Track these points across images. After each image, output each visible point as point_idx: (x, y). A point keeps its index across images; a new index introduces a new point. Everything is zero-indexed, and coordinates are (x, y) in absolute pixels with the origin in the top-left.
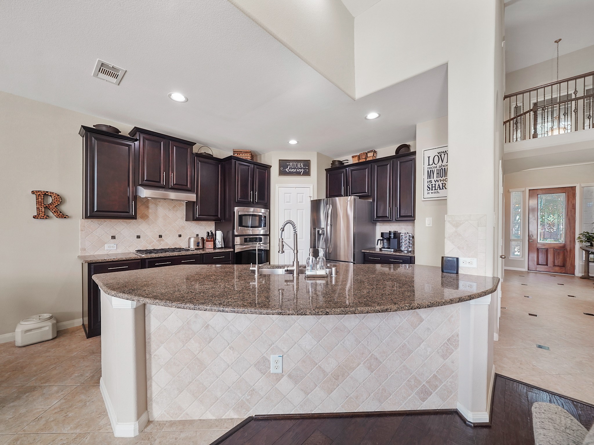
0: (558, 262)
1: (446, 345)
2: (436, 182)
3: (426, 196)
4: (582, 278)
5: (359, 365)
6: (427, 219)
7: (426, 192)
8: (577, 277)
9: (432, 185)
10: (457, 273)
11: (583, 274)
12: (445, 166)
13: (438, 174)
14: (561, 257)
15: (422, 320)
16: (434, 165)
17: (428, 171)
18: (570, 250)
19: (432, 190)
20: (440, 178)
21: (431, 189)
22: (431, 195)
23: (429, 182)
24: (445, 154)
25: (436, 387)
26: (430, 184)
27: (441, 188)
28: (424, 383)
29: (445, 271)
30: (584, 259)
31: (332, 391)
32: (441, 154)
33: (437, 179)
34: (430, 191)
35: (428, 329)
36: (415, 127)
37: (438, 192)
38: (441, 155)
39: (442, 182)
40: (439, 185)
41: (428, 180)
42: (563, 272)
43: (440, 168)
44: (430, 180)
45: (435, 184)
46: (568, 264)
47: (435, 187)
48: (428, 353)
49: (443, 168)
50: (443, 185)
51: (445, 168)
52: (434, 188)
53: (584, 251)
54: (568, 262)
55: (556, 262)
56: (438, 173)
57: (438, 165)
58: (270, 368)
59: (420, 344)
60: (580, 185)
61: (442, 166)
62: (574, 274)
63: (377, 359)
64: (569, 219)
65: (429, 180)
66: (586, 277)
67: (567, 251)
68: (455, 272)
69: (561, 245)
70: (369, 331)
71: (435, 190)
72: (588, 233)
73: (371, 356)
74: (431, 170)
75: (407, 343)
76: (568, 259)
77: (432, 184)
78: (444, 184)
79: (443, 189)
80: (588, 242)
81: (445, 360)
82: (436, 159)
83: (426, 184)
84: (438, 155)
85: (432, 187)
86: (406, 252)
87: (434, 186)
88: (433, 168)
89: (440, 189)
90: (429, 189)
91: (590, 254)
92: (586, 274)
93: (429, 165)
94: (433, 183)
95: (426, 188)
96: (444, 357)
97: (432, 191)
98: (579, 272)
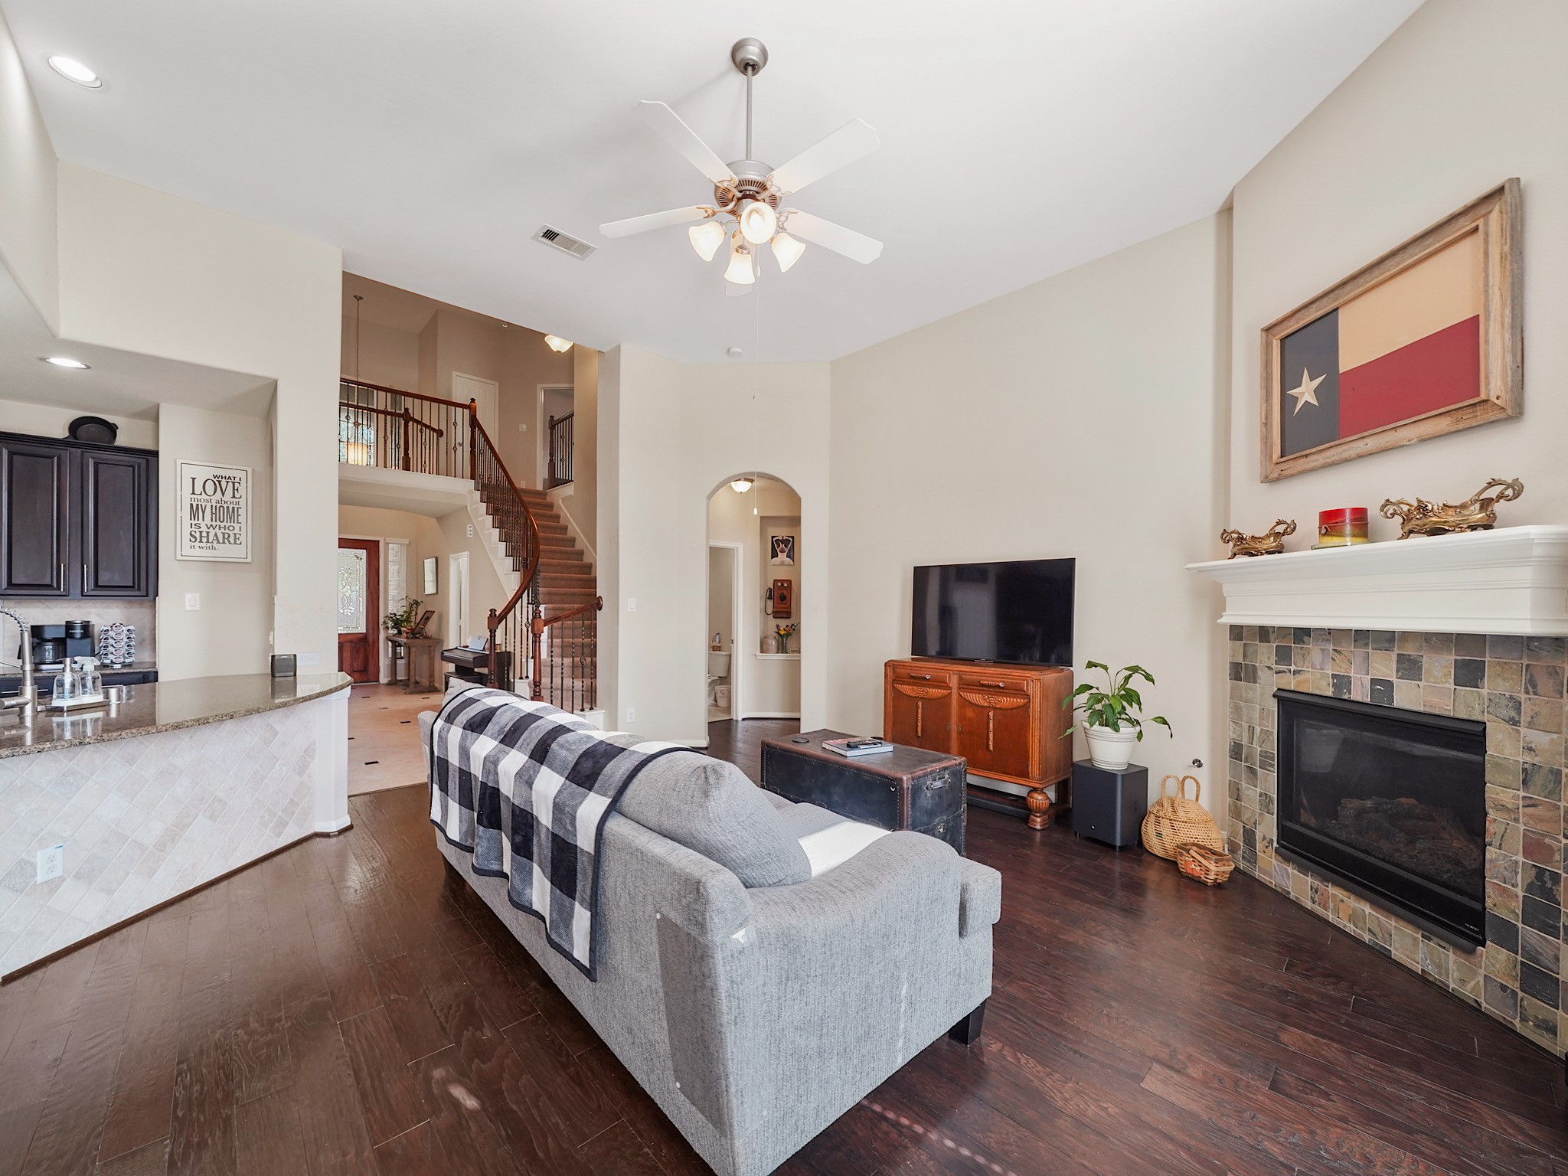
0: (357, 665)
1: (303, 758)
2: (209, 528)
3: (187, 550)
4: (389, 684)
5: (196, 817)
6: (188, 596)
7: (186, 543)
8: (383, 684)
9: (201, 532)
10: (295, 675)
11: (390, 679)
12: (229, 503)
13: (214, 516)
14: (361, 655)
15: (276, 733)
16: (204, 496)
17: (191, 505)
18: (373, 642)
19: (201, 541)
20: (218, 523)
21: (198, 540)
22: (197, 552)
23: (193, 526)
24: (228, 482)
25: (293, 813)
26: (197, 530)
27: (221, 541)
28: (280, 813)
29: (277, 675)
30: (390, 656)
31: (155, 872)
32: (220, 479)
33: (211, 523)
34: (197, 544)
35: (284, 743)
36: (158, 407)
37: (213, 548)
38: (219, 482)
39: (222, 530)
40: (216, 535)
41: (191, 522)
42: (365, 679)
43: (218, 505)
44: (196, 522)
45: (208, 533)
46: (371, 668)
47: (208, 537)
48: (284, 774)
49: (225, 506)
50: (224, 537)
51: (228, 507)
52: (204, 540)
53: (390, 642)
54: (370, 663)
55: (355, 665)
56: (214, 512)
57: (214, 499)
58: (35, 875)
59: (275, 764)
60: (385, 540)
61: (223, 502)
62: (378, 681)
63: (221, 800)
64: (371, 593)
65: (194, 522)
66: (393, 683)
67: (369, 645)
68: (292, 674)
69: (362, 636)
70: (211, 764)
71: (208, 542)
72: (395, 615)
73: (214, 799)
74: (198, 505)
75: (259, 768)
76: (370, 658)
77: (200, 530)
78: (226, 536)
79: (224, 543)
80: (396, 628)
81: (301, 777)
82: (210, 487)
83: (187, 530)
84: (215, 480)
85: (201, 537)
86: (119, 666)
87: (204, 534)
88: (202, 500)
89: (218, 542)
90: (193, 540)
91: (398, 646)
92: (393, 677)
93: (193, 493)
94: (204, 529)
95: (187, 537)
96: (301, 773)
97: (201, 545)
98: (384, 678)
